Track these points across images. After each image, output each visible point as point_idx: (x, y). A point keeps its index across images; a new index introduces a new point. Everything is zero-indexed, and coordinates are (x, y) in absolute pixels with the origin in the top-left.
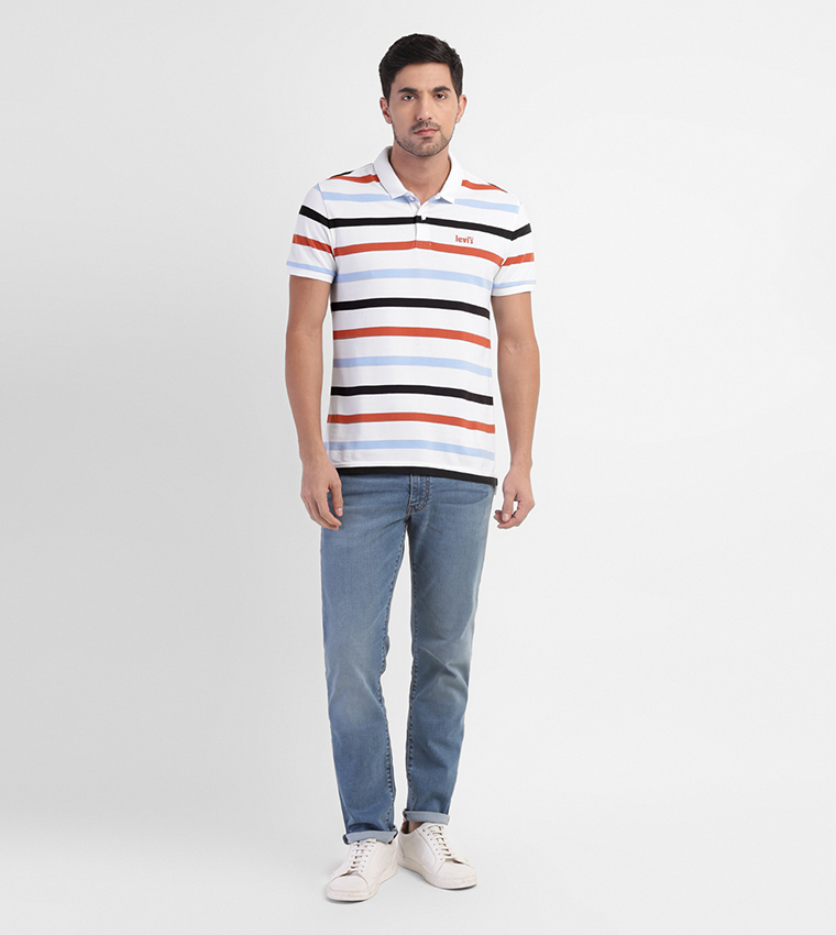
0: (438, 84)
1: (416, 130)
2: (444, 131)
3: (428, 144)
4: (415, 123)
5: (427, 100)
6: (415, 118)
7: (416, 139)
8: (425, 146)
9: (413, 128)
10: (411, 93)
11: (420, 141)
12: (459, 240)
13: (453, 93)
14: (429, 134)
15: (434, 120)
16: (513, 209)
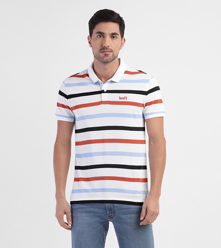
0: (114, 32)
1: (102, 51)
2: (114, 52)
3: (106, 58)
4: (102, 48)
5: (108, 38)
6: (102, 46)
7: (102, 55)
8: (105, 58)
9: (101, 50)
10: (101, 34)
11: (103, 56)
12: (120, 98)
13: (119, 36)
14: (108, 53)
15: (110, 47)
16: (147, 81)
